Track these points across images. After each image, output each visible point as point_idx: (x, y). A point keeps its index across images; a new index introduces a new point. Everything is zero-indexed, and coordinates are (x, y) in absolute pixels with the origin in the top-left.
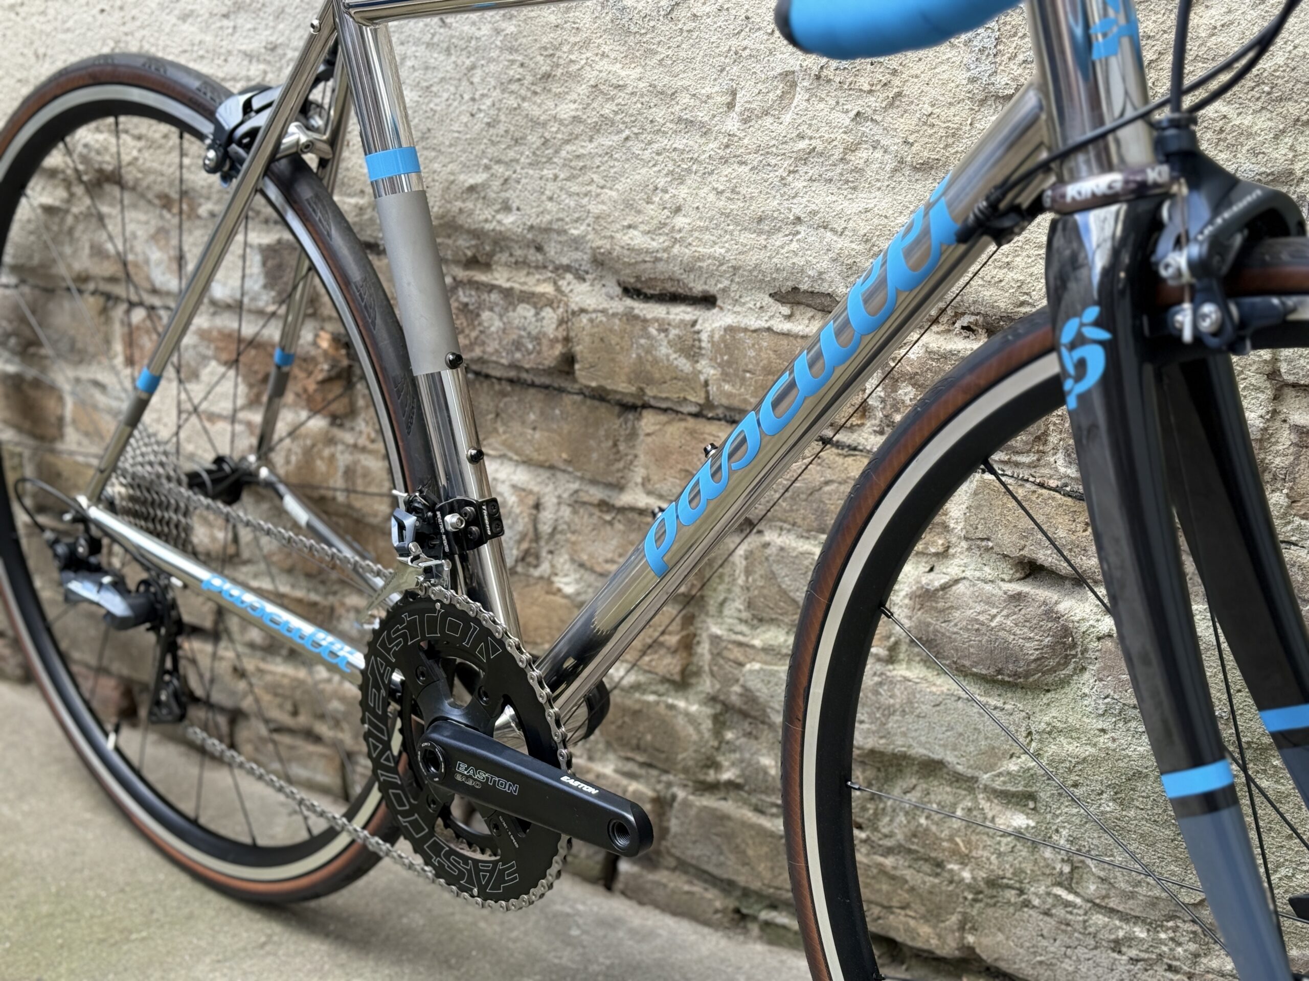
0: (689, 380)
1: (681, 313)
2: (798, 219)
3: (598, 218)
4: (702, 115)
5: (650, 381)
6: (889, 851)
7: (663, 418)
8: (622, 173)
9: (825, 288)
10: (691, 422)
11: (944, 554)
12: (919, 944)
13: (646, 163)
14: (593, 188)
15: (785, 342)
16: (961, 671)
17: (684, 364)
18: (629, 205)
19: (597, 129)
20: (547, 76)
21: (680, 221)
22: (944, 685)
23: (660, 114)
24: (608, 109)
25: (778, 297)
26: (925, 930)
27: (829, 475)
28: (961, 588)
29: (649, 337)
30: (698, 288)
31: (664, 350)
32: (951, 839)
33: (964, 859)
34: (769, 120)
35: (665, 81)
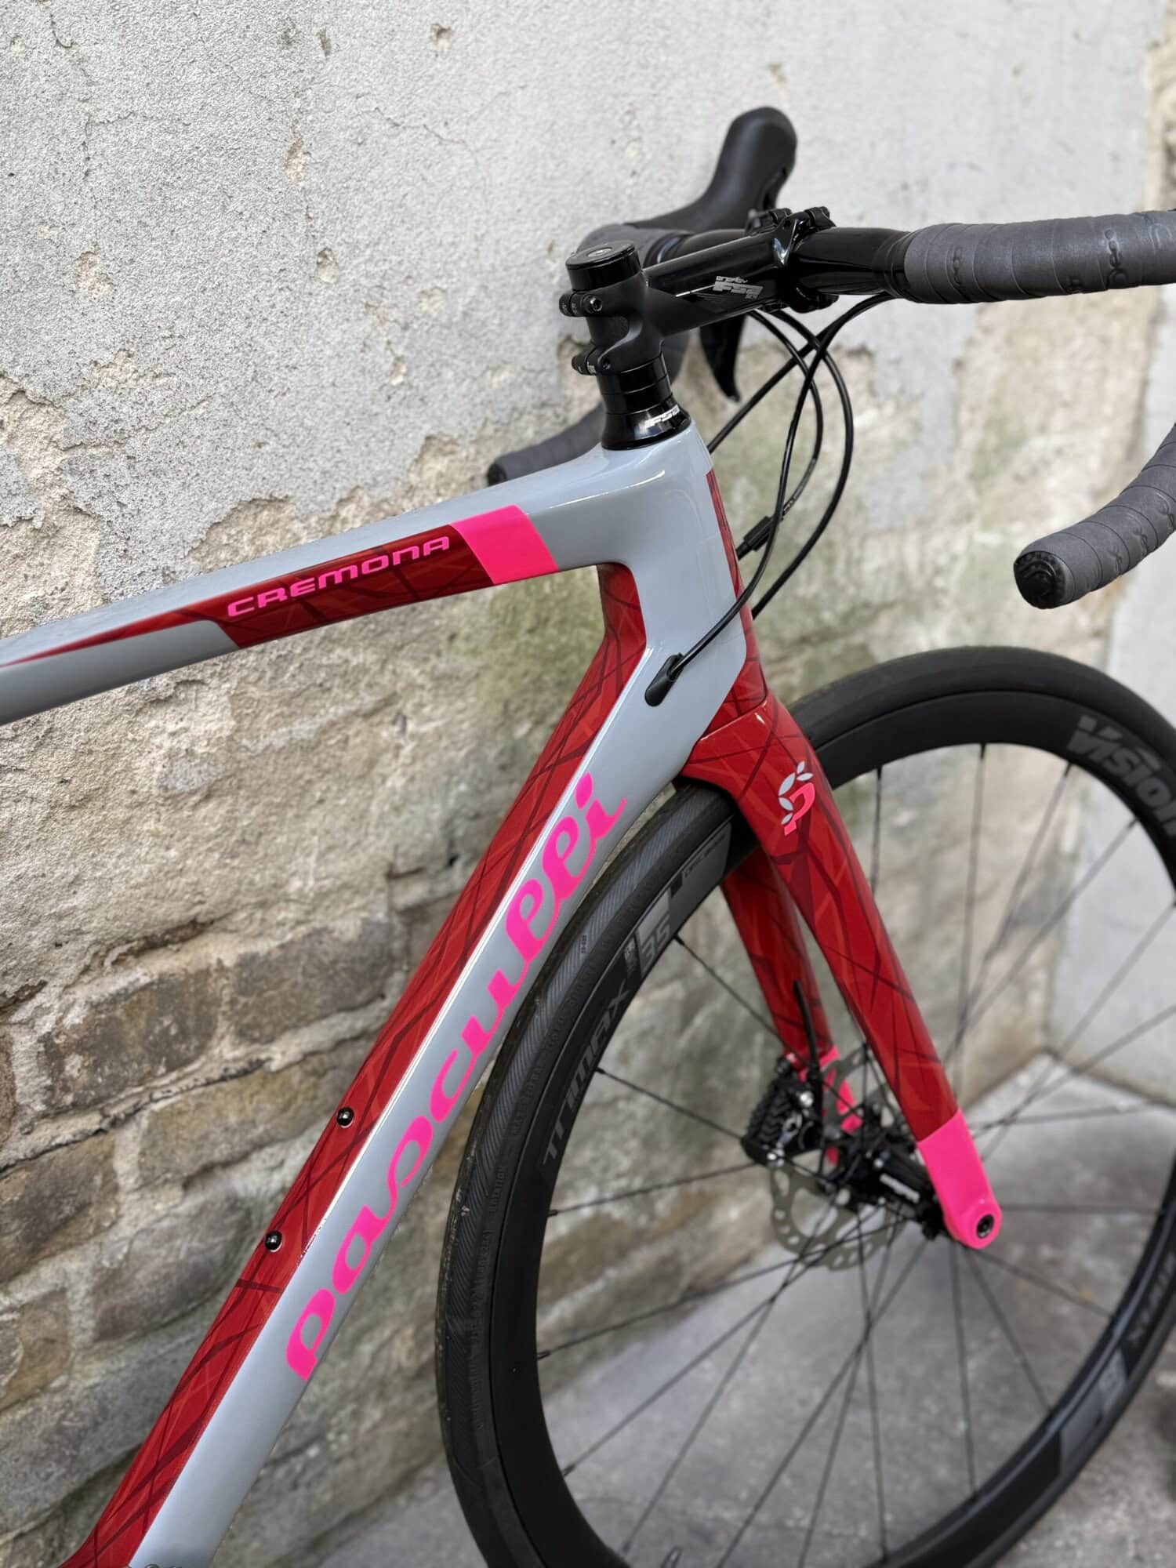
16: (150, 1332)
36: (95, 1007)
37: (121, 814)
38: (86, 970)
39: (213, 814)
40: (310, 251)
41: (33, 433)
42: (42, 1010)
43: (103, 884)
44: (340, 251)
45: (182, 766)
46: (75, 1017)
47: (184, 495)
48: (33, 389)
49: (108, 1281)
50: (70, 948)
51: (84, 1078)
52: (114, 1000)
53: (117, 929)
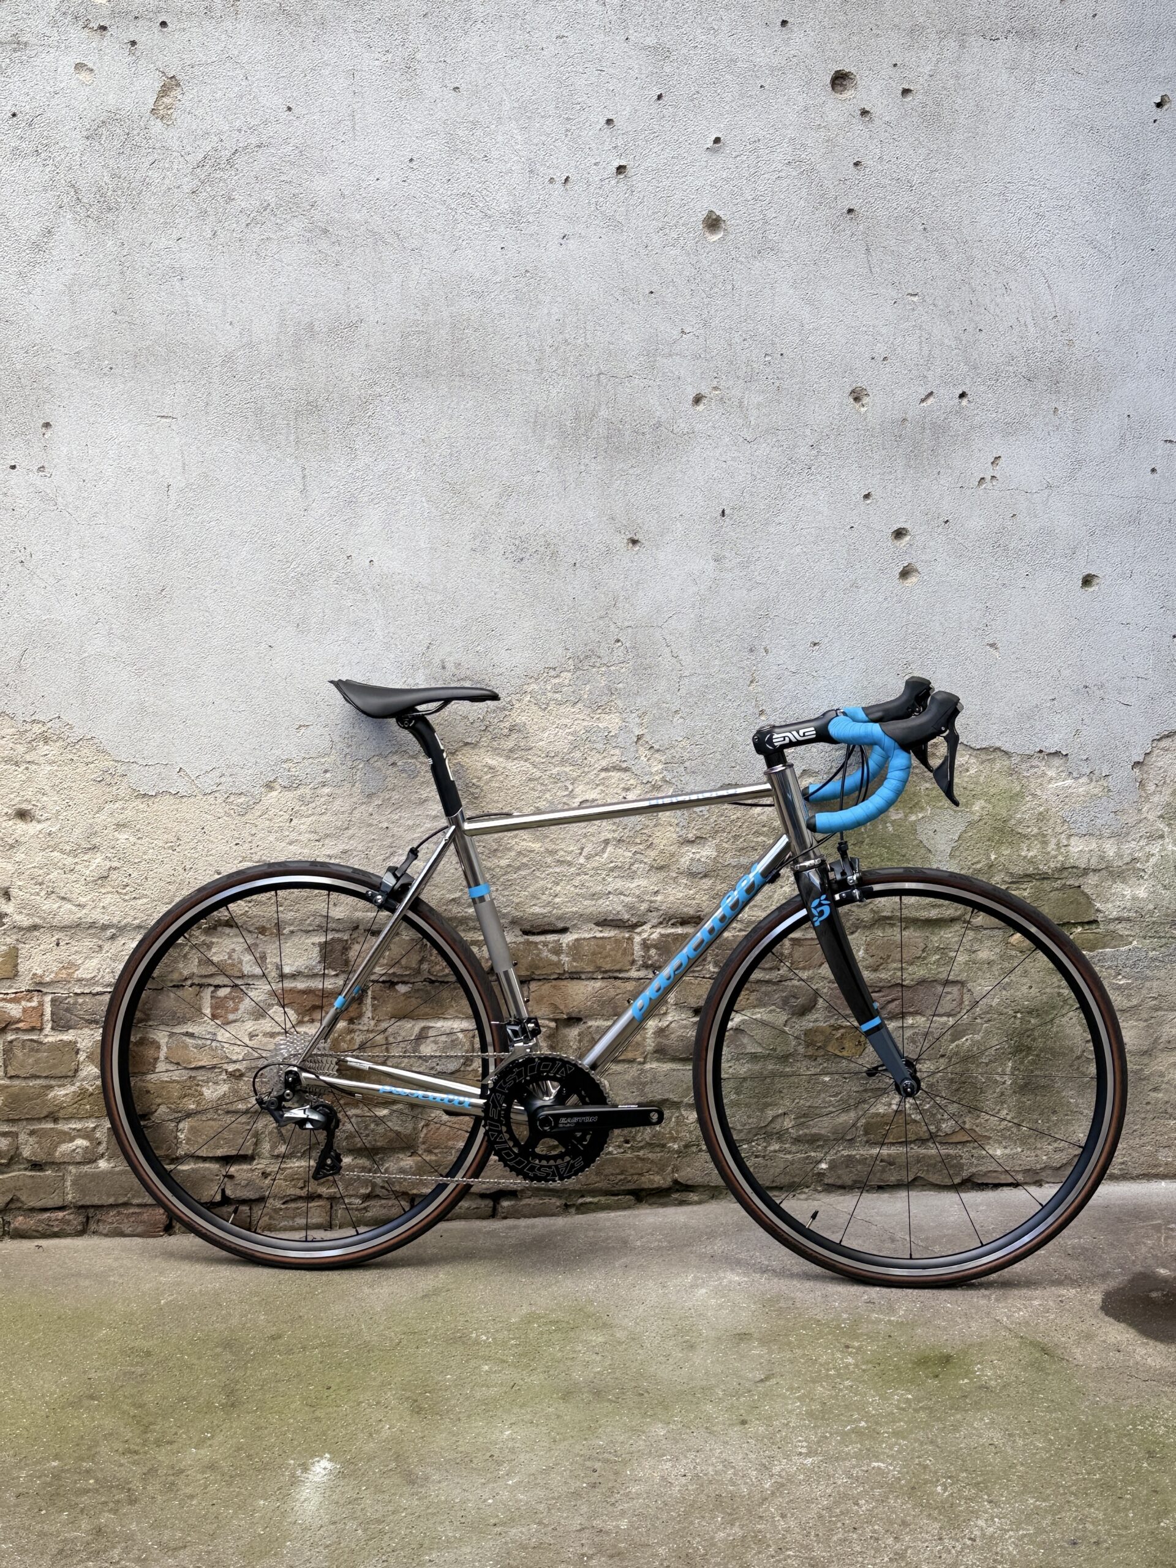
0: (558, 964)
1: (551, 938)
2: (610, 893)
3: (518, 904)
4: (569, 858)
5: (537, 968)
6: (642, 1148)
7: (540, 983)
8: (531, 884)
9: (619, 917)
10: (554, 982)
11: (665, 1014)
12: (655, 1186)
13: (542, 879)
14: (516, 892)
15: (601, 942)
16: (675, 1059)
17: (554, 958)
18: (534, 896)
19: (519, 869)
20: (495, 850)
21: (557, 900)
22: (667, 1066)
23: (549, 860)
24: (525, 860)
25: (597, 924)
26: (657, 1178)
27: (618, 991)
28: (673, 1025)
29: (538, 949)
30: (561, 925)
31: (545, 954)
32: (670, 1133)
33: (674, 1139)
34: (597, 858)
35: (551, 847)
36: (662, 935)
37: (675, 875)
38: (661, 923)
39: (707, 883)
40: (757, 711)
41: (656, 759)
42: (644, 931)
43: (667, 896)
44: (768, 711)
45: (695, 864)
46: (655, 936)
47: (703, 781)
48: (656, 747)
49: (661, 1032)
50: (655, 914)
51: (656, 958)
52: (668, 935)
53: (671, 912)
